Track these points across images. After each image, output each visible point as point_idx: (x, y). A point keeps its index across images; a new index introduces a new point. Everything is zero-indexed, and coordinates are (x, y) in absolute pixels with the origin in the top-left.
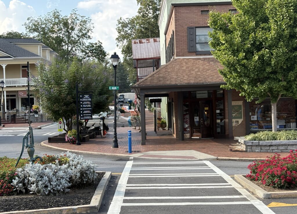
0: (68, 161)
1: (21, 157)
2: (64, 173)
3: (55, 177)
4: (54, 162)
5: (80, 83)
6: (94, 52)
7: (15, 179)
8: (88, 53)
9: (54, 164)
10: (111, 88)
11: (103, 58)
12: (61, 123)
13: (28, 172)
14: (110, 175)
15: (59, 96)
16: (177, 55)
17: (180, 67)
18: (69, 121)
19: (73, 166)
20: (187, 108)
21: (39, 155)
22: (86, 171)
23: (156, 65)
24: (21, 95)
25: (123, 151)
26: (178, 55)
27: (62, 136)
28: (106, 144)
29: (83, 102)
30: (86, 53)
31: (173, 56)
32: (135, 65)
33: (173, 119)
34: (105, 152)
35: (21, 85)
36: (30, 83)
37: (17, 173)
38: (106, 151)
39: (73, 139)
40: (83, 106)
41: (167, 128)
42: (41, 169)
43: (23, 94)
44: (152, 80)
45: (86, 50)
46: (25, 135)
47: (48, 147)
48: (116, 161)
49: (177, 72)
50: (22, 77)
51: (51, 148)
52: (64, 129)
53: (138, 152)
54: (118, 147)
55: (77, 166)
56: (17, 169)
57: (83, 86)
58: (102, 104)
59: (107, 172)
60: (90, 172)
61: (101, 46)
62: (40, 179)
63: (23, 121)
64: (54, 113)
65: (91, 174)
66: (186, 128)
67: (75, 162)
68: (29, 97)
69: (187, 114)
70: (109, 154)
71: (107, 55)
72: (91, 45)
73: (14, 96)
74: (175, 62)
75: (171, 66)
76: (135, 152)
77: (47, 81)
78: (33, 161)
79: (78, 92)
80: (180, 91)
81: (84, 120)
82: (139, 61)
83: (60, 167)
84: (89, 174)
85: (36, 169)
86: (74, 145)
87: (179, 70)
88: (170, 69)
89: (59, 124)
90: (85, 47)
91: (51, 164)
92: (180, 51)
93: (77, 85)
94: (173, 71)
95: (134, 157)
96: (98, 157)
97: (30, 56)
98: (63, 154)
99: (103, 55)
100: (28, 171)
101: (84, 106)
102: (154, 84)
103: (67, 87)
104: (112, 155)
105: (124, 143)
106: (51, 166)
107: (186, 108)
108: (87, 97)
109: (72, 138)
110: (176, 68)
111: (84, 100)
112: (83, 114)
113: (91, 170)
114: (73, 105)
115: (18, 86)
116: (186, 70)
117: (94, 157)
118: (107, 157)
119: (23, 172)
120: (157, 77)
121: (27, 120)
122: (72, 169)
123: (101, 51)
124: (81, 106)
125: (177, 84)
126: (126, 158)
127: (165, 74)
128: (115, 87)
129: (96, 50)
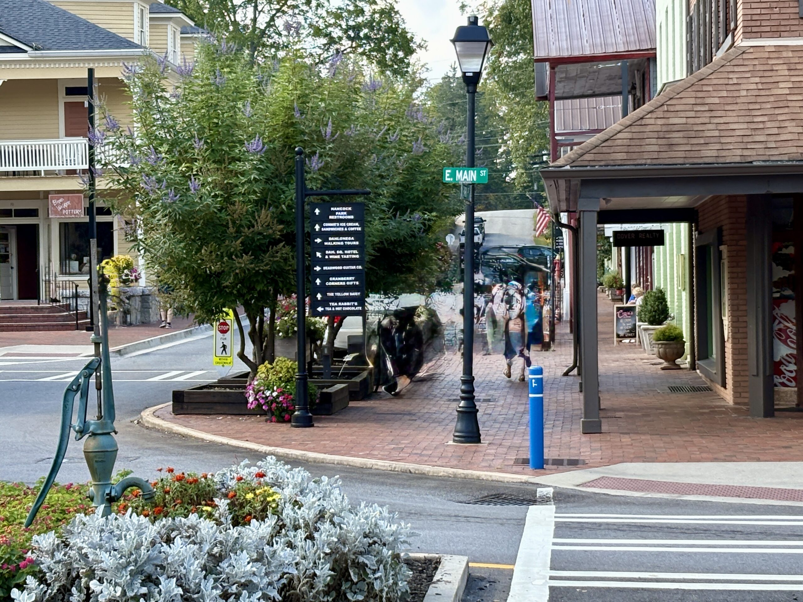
0: (274, 505)
1: (57, 480)
2: (259, 564)
3: (212, 581)
4: (209, 509)
5: (314, 153)
6: (362, 34)
7: (21, 587)
8: (340, 38)
9: (210, 516)
10: (453, 175)
11: (402, 61)
12: (224, 328)
13: (86, 555)
14: (464, 571)
15: (220, 211)
16: (749, 29)
17: (765, 86)
18: (262, 321)
19: (296, 528)
20: (787, 273)
21: (137, 475)
22: (361, 553)
23: (634, 88)
24: (60, 208)
25: (505, 459)
26: (754, 29)
27: (231, 388)
28: (425, 424)
29: (325, 236)
30: (332, 41)
31: (730, 36)
32: (541, 87)
33: (722, 321)
34: (425, 462)
35: (61, 167)
36: (98, 150)
37: (34, 557)
38: (430, 456)
39: (281, 399)
40: (324, 254)
41: (685, 361)
42: (145, 543)
43: (69, 208)
44: (638, 142)
45: (330, 25)
46: (72, 379)
47: (173, 435)
48: (476, 503)
49: (751, 106)
50: (67, 135)
51: (184, 436)
52: (242, 356)
53: (574, 463)
54: (479, 441)
55: (317, 530)
56: (35, 537)
57: (326, 167)
58: (405, 251)
59: (448, 557)
60: (379, 562)
61: (392, 8)
62: (144, 590)
63: (66, 318)
64: (201, 284)
65: (385, 569)
66: (780, 363)
67: (309, 509)
68: (92, 219)
69: (785, 299)
70: (443, 471)
71: (418, 50)
72: (351, 8)
73: (33, 213)
74: (741, 62)
75: (722, 81)
76: (558, 463)
77: (173, 144)
78: (111, 500)
79: (303, 192)
80: (764, 192)
81: (325, 320)
82: (560, 68)
83: (236, 535)
84: (374, 572)
85: (123, 542)
86: (284, 428)
87: (760, 99)
88: (715, 94)
89: (220, 335)
90: (325, 14)
91: (193, 518)
92: (763, 11)
93: (303, 163)
94: (729, 100)
95: (555, 488)
96: (393, 484)
97: (101, 47)
98: (247, 470)
99: (401, 48)
100: (84, 551)
101: (332, 255)
102: (643, 162)
103: (258, 169)
104: (455, 476)
105: (503, 422)
106: (193, 527)
107: (780, 273)
108: (342, 215)
109: (275, 394)
110: (743, 87)
111: (329, 227)
112: (324, 289)
113: (385, 550)
114: (283, 250)
115: (47, 172)
116: (790, 98)
117: (377, 483)
118: (433, 484)
119: (59, 556)
120: (658, 128)
121: (84, 315)
122: (290, 545)
123: (392, 30)
124: (319, 254)
125: (749, 159)
126: (519, 490)
127: (692, 114)
128: (471, 172)
129: (372, 28)
